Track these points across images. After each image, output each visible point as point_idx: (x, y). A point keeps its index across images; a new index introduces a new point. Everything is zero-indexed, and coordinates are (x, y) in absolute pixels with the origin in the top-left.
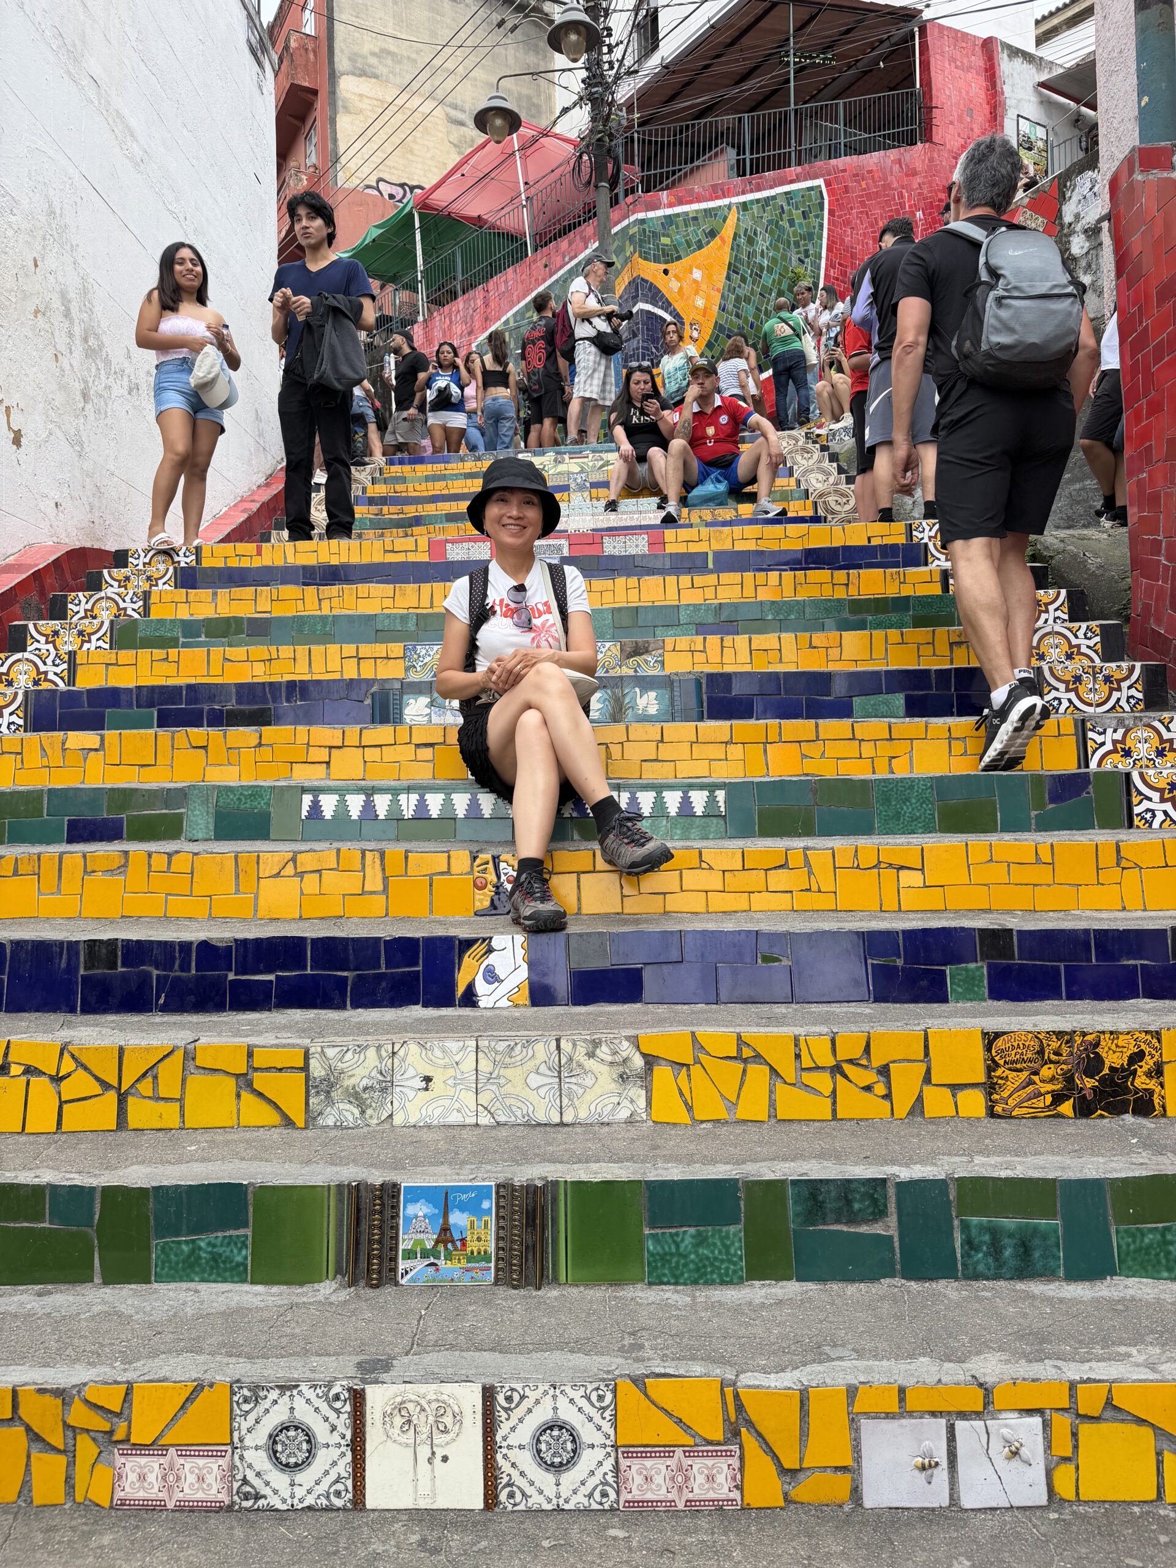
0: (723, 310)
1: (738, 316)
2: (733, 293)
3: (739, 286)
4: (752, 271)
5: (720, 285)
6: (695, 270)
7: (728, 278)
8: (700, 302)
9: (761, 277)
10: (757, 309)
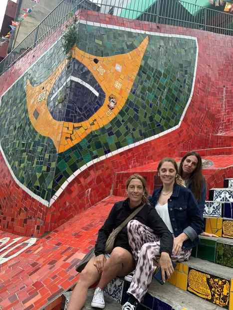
0: (134, 93)
1: (142, 98)
2: (141, 84)
3: (146, 81)
4: (154, 74)
5: (134, 78)
6: (117, 65)
7: (139, 75)
8: (118, 85)
9: (159, 79)
10: (155, 96)
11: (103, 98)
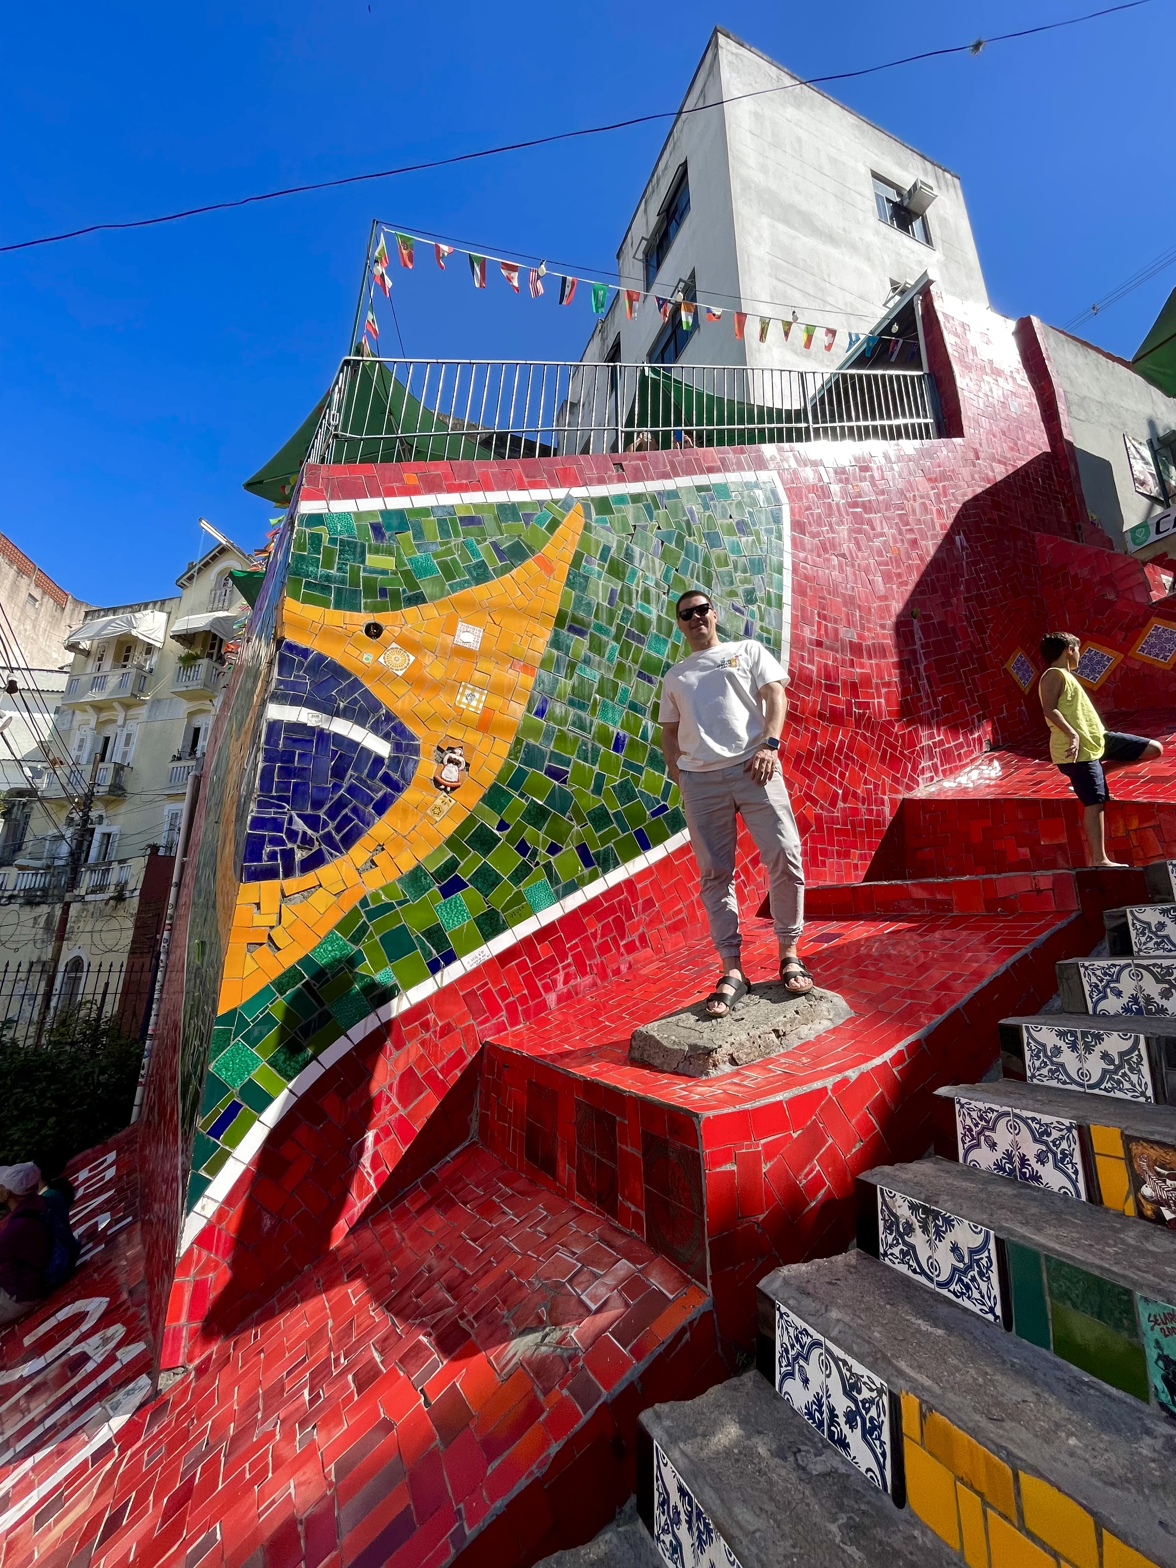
0: (539, 713)
1: (580, 724)
2: (569, 676)
4: (620, 628)
5: (533, 660)
6: (461, 626)
7: (556, 643)
8: (470, 698)
9: (641, 641)
10: (633, 707)
11: (407, 760)
